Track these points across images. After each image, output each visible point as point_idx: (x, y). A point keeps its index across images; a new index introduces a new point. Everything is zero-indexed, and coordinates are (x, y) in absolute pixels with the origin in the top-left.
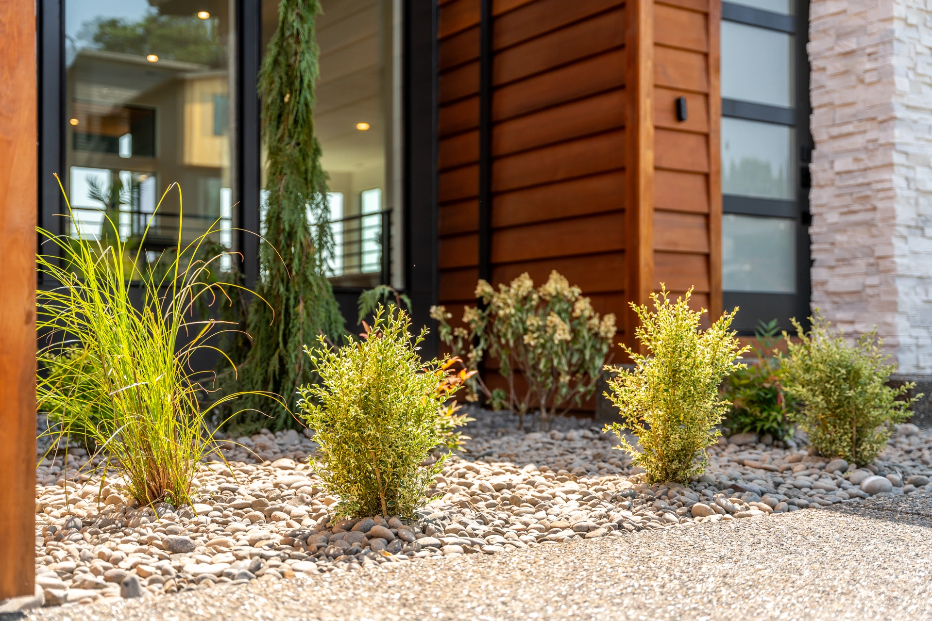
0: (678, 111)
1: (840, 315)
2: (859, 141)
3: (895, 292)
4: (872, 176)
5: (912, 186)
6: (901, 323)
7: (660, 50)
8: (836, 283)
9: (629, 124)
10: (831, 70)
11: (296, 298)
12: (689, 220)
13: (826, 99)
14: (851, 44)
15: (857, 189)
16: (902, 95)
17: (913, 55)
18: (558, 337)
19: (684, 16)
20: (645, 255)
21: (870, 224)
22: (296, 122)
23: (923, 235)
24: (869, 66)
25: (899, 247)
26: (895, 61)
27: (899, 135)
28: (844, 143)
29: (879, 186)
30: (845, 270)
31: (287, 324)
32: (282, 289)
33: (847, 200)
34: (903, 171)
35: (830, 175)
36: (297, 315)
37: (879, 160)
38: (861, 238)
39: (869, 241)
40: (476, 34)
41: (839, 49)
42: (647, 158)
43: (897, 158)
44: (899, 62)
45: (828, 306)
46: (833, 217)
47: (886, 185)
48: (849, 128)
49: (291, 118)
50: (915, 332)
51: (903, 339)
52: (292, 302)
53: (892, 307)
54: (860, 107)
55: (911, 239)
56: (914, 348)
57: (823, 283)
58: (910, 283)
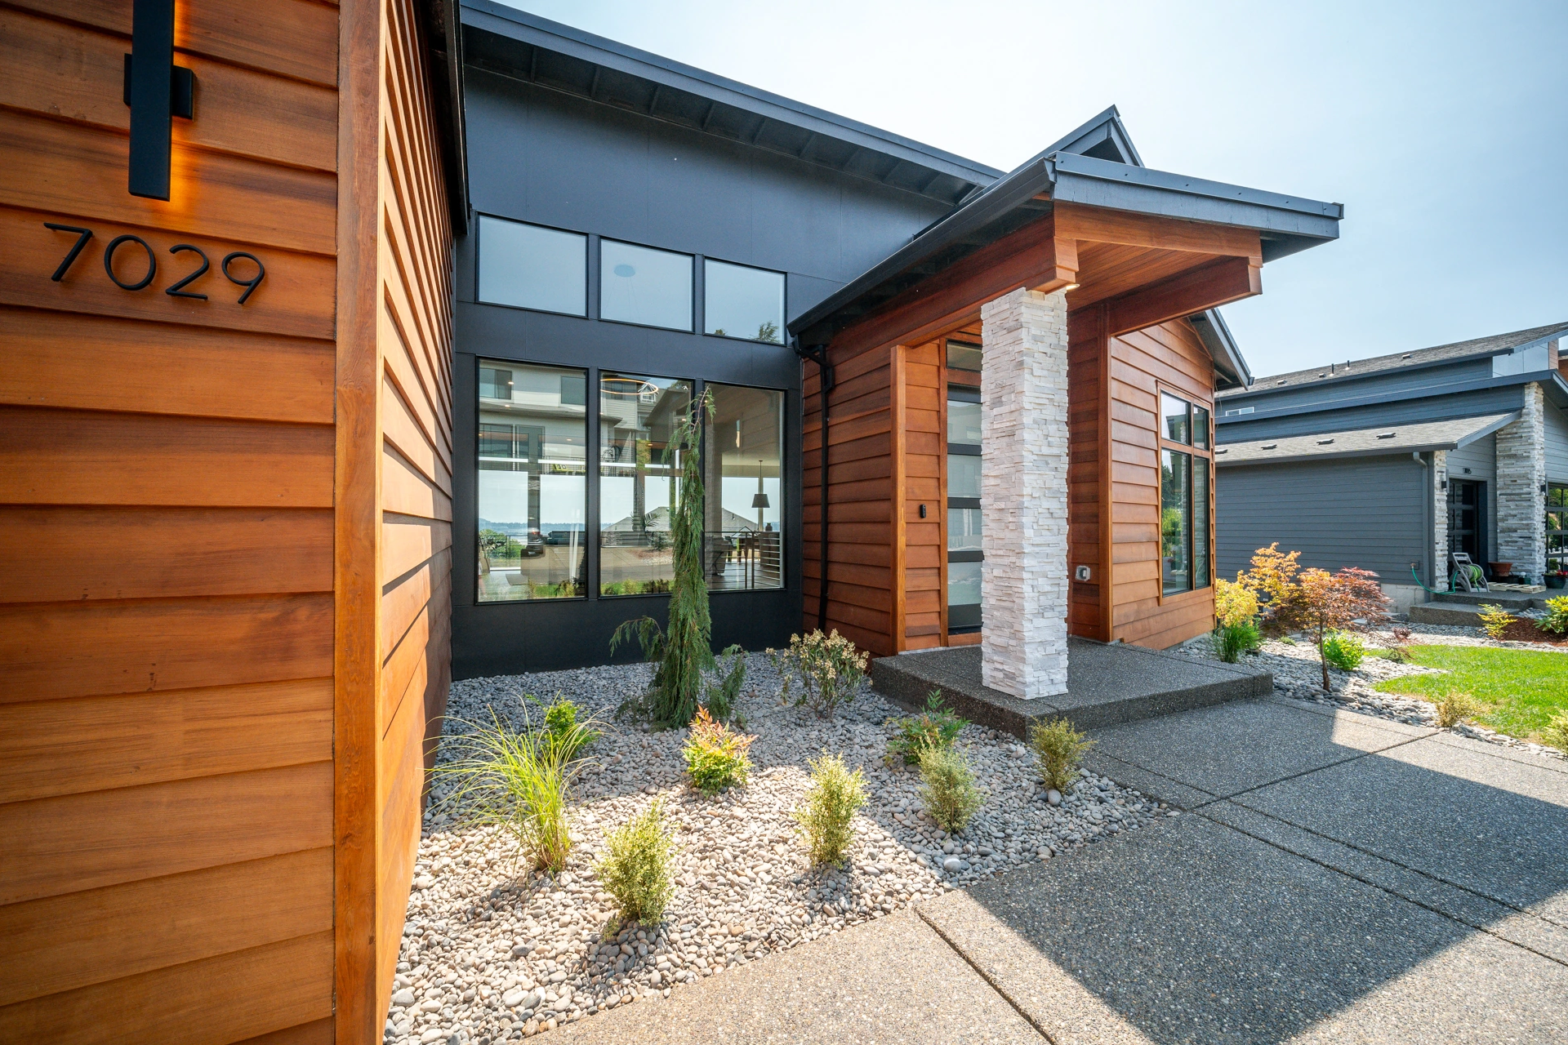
0: (921, 512)
1: (996, 658)
2: (1006, 561)
3: (1024, 653)
4: (1013, 583)
5: (1035, 590)
6: (1027, 669)
7: (910, 480)
8: (994, 639)
9: (892, 521)
10: (991, 517)
11: (686, 656)
12: (928, 572)
13: (989, 533)
14: (1002, 505)
15: (1004, 589)
16: (1029, 539)
17: (1036, 514)
18: (829, 676)
19: (925, 459)
20: (901, 595)
21: (1011, 610)
22: (688, 559)
23: (1043, 617)
24: (1011, 519)
25: (1027, 625)
26: (1024, 520)
27: (1027, 562)
28: (999, 560)
29: (1016, 590)
30: (999, 633)
31: (681, 671)
32: (678, 652)
33: (1000, 593)
34: (1030, 582)
35: (991, 576)
36: (686, 665)
37: (1016, 575)
38: (1007, 616)
39: (1012, 620)
40: (819, 453)
41: (995, 506)
42: (902, 541)
43: (1025, 575)
44: (1026, 520)
45: (990, 651)
46: (993, 601)
47: (1020, 590)
48: (1001, 552)
49: (686, 557)
50: (1036, 674)
51: (1029, 679)
52: (683, 660)
53: (1023, 660)
54: (1007, 541)
55: (1035, 620)
56: (1036, 683)
57: (988, 637)
58: (1033, 646)
